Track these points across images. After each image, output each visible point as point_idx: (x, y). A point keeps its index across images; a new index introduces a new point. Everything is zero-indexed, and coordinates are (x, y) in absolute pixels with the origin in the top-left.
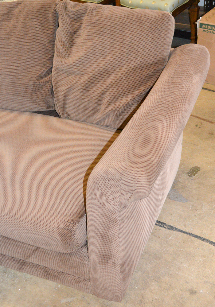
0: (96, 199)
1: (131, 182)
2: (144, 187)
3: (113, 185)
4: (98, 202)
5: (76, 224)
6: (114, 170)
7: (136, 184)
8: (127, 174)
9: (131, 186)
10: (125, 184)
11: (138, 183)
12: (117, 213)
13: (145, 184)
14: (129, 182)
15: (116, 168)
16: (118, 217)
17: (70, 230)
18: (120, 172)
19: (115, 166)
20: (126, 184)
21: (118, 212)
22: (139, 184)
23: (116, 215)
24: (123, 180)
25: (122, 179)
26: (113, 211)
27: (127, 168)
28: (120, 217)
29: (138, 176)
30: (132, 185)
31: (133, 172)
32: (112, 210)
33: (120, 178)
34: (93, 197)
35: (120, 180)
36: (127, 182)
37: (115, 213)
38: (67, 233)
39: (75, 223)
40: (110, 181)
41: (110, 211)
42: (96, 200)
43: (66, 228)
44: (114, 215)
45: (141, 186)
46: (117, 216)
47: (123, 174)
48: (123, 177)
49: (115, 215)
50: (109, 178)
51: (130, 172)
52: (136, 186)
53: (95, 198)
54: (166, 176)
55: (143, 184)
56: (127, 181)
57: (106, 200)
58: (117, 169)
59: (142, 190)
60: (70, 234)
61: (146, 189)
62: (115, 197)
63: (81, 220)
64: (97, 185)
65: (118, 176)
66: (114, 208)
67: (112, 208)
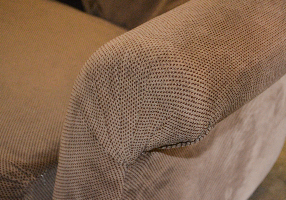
0: (83, 120)
1: (170, 87)
2: (197, 110)
3: (128, 90)
4: (87, 130)
5: (32, 176)
6: (137, 52)
7: (179, 95)
8: (165, 66)
9: (167, 98)
10: (154, 90)
11: (186, 93)
12: (122, 167)
13: (200, 102)
14: (164, 87)
15: (144, 49)
16: (122, 179)
17: (13, 183)
18: (150, 58)
19: (142, 45)
20: (157, 90)
21: (125, 167)
22: (186, 97)
23: (120, 171)
24: (153, 79)
25: (150, 76)
26: (116, 159)
27: (170, 53)
28: (128, 180)
29: (188, 77)
30: (169, 95)
31: (179, 64)
32: (113, 157)
33: (146, 74)
34: (79, 114)
35: (146, 78)
36: (160, 86)
37: (117, 165)
38: (5, 188)
39: (29, 173)
40: (123, 78)
41: (108, 156)
42: (84, 123)
43: (6, 177)
44: (115, 169)
45: (191, 103)
46: (121, 175)
47: (156, 64)
48: (154, 71)
49: (116, 171)
50: (123, 69)
51: (172, 63)
52: (178, 100)
53: (81, 117)
54: (248, 160)
55: (195, 100)
56: (159, 82)
57: (104, 126)
58: (146, 52)
59: (190, 116)
60: (11, 192)
61: (201, 115)
62: (125, 121)
63: (46, 171)
64: (92, 85)
65: (142, 68)
66: (118, 150)
67: (113, 149)
